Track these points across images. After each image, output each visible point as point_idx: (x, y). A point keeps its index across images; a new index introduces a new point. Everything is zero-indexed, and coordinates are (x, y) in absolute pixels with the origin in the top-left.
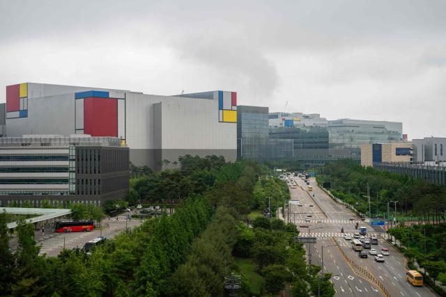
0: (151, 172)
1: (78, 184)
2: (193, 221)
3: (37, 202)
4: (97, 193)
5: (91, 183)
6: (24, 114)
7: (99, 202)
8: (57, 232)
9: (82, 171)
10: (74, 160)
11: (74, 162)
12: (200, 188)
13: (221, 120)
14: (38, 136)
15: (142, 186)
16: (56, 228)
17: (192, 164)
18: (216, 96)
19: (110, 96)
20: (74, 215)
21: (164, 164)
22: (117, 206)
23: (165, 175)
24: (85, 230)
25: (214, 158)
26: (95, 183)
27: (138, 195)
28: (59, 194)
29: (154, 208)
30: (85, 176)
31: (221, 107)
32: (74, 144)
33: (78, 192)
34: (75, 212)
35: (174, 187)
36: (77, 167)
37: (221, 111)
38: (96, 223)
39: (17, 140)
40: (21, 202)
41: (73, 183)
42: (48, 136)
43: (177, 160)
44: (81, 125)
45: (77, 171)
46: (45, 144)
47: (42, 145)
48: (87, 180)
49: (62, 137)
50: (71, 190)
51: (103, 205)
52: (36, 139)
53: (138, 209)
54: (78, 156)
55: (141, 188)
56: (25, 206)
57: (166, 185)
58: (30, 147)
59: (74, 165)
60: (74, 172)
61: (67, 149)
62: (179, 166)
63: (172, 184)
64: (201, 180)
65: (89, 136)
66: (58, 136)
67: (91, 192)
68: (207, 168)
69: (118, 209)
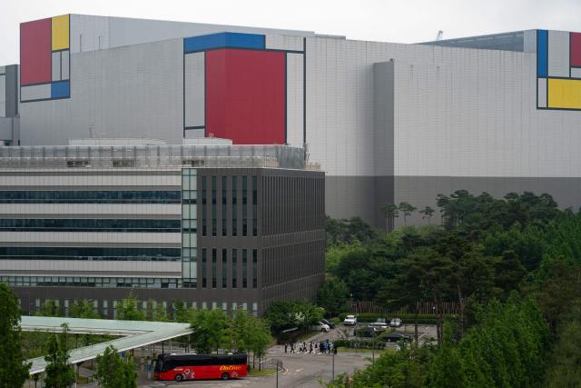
0: (370, 234)
1: (204, 260)
2: (510, 361)
3: (105, 304)
4: (250, 283)
5: (234, 260)
6: (62, 90)
7: (255, 306)
8: (158, 379)
9: (214, 229)
10: (193, 202)
11: (194, 207)
12: (507, 275)
13: (542, 104)
14: (106, 144)
15: (355, 267)
16: (157, 370)
17: (476, 214)
18: (531, 43)
19: (269, 46)
20: (199, 338)
21: (401, 213)
22: (299, 317)
23: (411, 241)
24: (227, 376)
25: (530, 198)
26: (245, 260)
27: (347, 290)
28: (158, 285)
29: (388, 322)
30: (220, 242)
31: (542, 71)
32: (193, 163)
33: (204, 281)
34: (201, 332)
35: (448, 273)
36: (202, 218)
37: (542, 81)
38: (251, 359)
39: (55, 152)
40: (67, 303)
41: (192, 260)
42: (130, 143)
43: (433, 205)
44: (198, 116)
45: (202, 231)
46: (123, 162)
47: (116, 164)
48: (224, 252)
49: (163, 144)
50: (186, 275)
51: (264, 315)
52: (101, 150)
53: (348, 325)
54: (204, 191)
55: (353, 272)
56: (78, 313)
57: (428, 268)
58: (88, 168)
59: (194, 216)
60: (194, 230)
61: (177, 173)
62: (437, 220)
63: (444, 264)
64: (511, 256)
65: (227, 143)
66: (154, 143)
67: (234, 281)
68: (517, 223)
69: (300, 326)
